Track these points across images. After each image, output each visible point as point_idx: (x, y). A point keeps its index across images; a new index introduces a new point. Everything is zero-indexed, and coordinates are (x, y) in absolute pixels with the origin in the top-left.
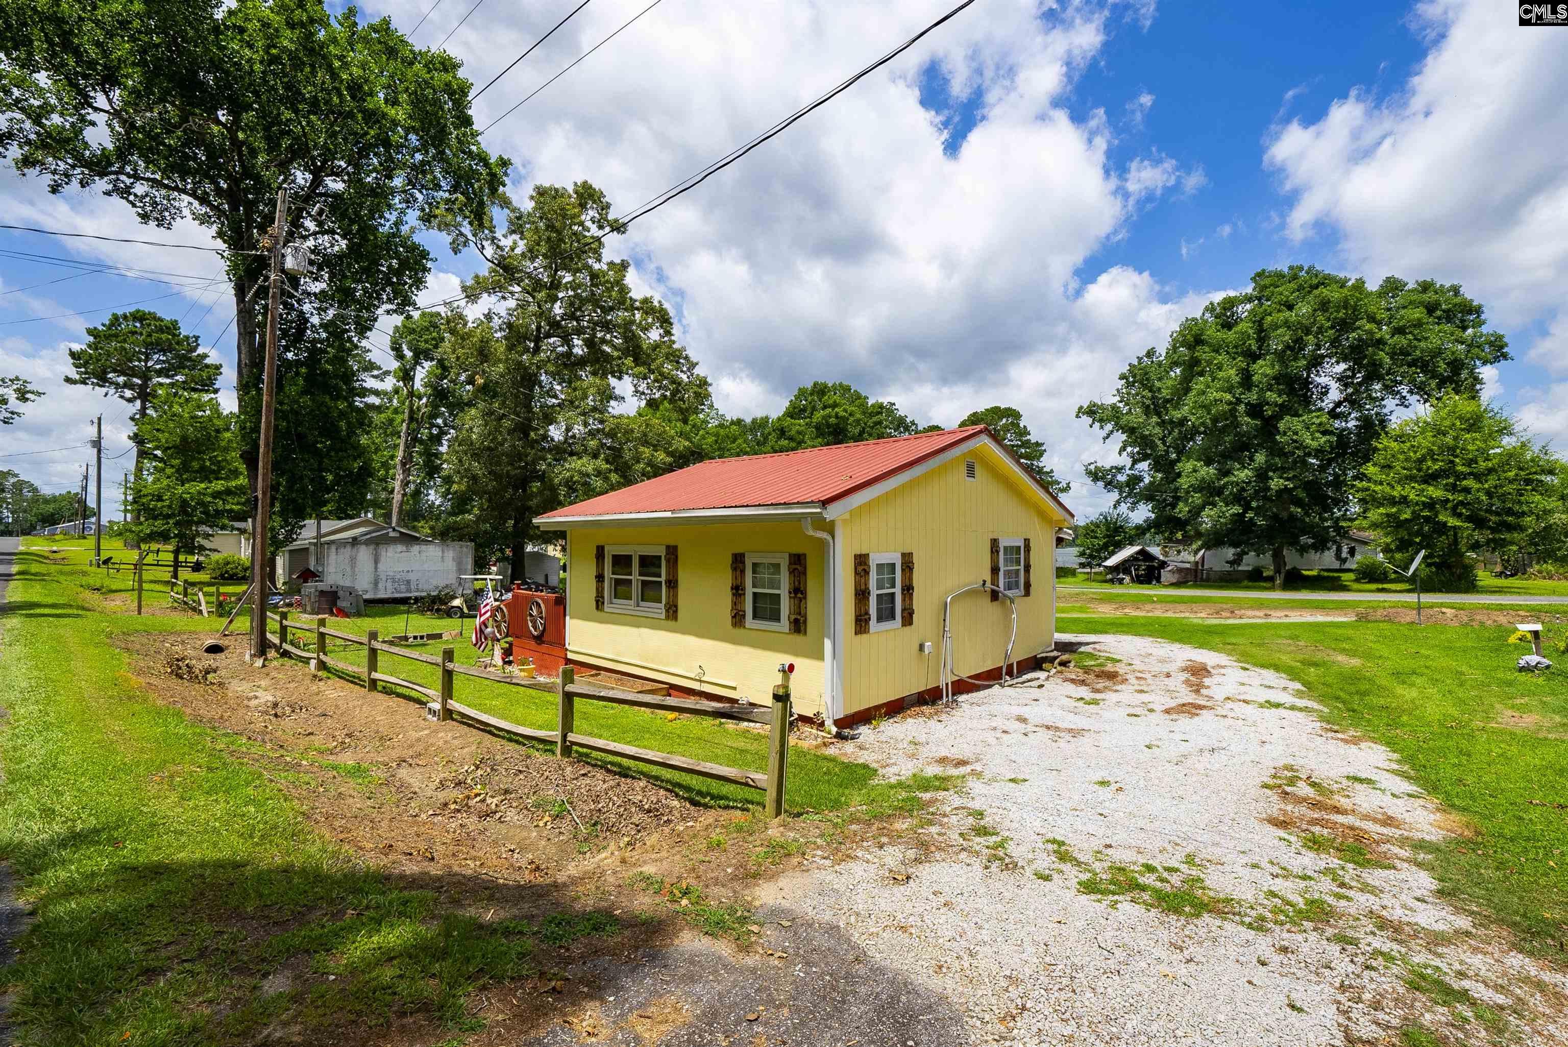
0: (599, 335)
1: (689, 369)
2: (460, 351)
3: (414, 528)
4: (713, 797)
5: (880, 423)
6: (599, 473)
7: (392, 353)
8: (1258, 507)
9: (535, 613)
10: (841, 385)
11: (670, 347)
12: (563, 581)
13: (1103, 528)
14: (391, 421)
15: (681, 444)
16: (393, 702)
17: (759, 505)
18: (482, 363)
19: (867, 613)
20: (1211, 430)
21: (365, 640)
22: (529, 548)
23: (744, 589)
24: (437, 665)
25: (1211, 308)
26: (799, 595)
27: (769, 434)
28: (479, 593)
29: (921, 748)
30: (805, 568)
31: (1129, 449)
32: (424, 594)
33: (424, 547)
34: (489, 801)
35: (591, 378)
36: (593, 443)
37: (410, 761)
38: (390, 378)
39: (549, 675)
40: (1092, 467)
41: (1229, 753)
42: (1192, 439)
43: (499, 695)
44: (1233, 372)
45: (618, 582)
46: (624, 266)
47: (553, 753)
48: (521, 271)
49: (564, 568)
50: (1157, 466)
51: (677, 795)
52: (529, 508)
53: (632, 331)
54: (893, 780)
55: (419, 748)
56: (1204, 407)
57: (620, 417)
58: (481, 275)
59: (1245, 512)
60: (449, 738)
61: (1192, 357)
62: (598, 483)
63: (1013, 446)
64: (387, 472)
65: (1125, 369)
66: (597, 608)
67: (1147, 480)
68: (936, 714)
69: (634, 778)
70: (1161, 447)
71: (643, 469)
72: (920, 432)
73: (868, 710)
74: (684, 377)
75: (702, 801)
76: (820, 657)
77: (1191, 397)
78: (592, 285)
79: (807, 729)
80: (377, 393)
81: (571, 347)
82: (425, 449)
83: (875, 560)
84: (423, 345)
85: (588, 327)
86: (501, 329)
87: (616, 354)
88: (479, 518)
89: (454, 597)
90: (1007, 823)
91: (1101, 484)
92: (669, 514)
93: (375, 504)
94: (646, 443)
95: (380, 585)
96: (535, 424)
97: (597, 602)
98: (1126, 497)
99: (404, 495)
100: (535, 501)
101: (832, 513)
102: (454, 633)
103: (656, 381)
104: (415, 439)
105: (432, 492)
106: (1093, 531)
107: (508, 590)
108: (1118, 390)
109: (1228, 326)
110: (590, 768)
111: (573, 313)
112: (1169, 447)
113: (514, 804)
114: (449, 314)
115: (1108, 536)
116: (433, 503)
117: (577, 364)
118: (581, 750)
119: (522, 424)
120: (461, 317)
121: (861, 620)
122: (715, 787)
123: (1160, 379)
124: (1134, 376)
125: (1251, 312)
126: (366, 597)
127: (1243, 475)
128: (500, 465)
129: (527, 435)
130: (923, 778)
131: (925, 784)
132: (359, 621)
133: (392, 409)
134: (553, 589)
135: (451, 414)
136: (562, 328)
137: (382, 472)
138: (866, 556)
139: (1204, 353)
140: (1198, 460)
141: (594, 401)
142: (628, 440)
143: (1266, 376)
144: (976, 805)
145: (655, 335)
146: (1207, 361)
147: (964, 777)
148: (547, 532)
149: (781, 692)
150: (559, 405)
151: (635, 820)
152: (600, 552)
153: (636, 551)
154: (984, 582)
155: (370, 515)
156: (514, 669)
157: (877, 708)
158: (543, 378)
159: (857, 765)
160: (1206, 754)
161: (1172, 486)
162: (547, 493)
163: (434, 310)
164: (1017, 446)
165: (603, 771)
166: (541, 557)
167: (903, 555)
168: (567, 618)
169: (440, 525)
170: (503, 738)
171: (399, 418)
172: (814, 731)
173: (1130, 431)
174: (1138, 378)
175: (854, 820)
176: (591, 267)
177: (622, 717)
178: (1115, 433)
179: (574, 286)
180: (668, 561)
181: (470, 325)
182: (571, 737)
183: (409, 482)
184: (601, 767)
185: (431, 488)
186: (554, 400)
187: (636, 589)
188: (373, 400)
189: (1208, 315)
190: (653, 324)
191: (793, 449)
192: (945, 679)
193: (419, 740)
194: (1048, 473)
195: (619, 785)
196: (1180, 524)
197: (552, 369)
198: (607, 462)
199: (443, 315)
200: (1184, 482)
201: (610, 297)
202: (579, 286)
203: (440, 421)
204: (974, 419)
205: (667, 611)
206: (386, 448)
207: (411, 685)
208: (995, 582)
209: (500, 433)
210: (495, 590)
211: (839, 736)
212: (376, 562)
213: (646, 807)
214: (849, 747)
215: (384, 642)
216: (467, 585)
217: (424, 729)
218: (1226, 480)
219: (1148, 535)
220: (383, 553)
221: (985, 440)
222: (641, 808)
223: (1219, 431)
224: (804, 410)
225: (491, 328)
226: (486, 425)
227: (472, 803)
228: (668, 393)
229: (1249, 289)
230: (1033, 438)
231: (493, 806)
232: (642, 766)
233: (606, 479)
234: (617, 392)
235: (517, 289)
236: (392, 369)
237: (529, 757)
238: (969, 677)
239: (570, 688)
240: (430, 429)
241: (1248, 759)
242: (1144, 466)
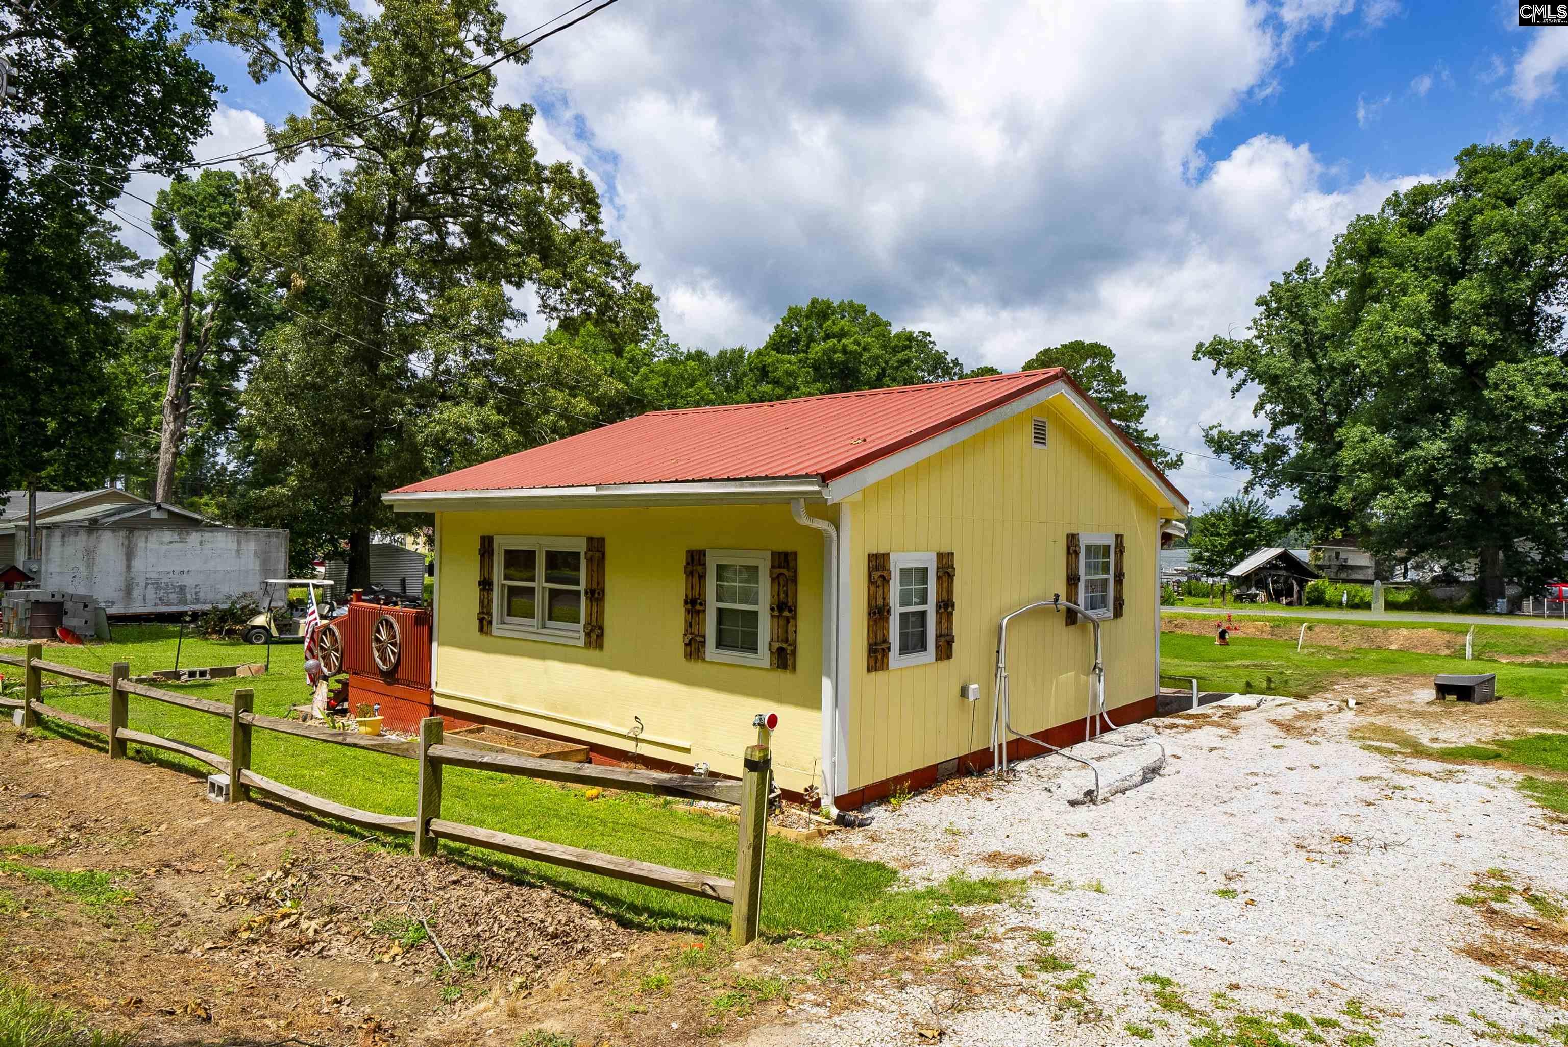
0: (487, 218)
1: (624, 275)
2: (267, 235)
3: (193, 506)
4: (652, 914)
5: (908, 362)
6: (486, 427)
7: (155, 233)
8: (1454, 494)
9: (384, 636)
10: (851, 304)
11: (596, 240)
12: (429, 589)
13: (1229, 522)
14: (154, 340)
15: (612, 387)
16: (152, 773)
17: (729, 479)
18: (302, 254)
19: (885, 640)
20: (1387, 380)
21: (108, 677)
22: (376, 539)
23: (703, 604)
24: (227, 716)
25: (1394, 202)
26: (786, 613)
27: (745, 374)
28: (298, 607)
29: (961, 840)
30: (795, 572)
31: (1269, 407)
32: (208, 607)
33: (207, 536)
34: (304, 924)
35: (474, 284)
36: (477, 383)
37: (179, 865)
38: (153, 272)
39: (405, 731)
40: (1215, 433)
41: (1409, 851)
42: (1360, 393)
43: (325, 762)
44: (1422, 297)
45: (513, 591)
46: (526, 114)
47: (409, 849)
48: (365, 114)
49: (430, 570)
50: (1307, 433)
51: (598, 912)
52: (375, 479)
53: (537, 214)
54: (920, 887)
55: (194, 844)
56: (1380, 346)
57: (520, 343)
58: (299, 116)
59: (1435, 500)
60: (242, 828)
61: (1364, 274)
62: (483, 442)
63: (1101, 400)
64: (148, 420)
65: (1266, 290)
66: (481, 630)
67: (1294, 452)
68: (984, 789)
69: (532, 886)
70: (1315, 404)
71: (554, 423)
72: (967, 376)
73: (884, 783)
74: (618, 286)
75: (636, 919)
76: (816, 704)
77: (1359, 335)
78: (475, 142)
79: (794, 811)
80: (130, 295)
81: (443, 235)
82: (211, 384)
83: (899, 561)
84: (207, 223)
85: (470, 206)
86: (333, 203)
87: (513, 248)
88: (297, 494)
89: (256, 613)
90: (1086, 952)
91: (1226, 457)
92: (591, 491)
93: (129, 468)
94: (559, 384)
95: (136, 593)
96: (386, 350)
97: (481, 620)
98: (1263, 477)
99: (177, 455)
100: (387, 468)
101: (835, 492)
102: (254, 667)
103: (574, 291)
104: (195, 370)
105: (222, 451)
106: (1213, 525)
107: (343, 602)
108: (1255, 321)
109: (1418, 228)
110: (465, 872)
111: (447, 183)
112: (1326, 404)
113: (345, 929)
114: (249, 175)
115: (1236, 533)
116: (224, 468)
117: (453, 262)
118: (451, 844)
119: (368, 350)
120: (268, 181)
121: (876, 651)
122: (656, 898)
123: (1316, 306)
124: (1279, 300)
125: (1453, 207)
126: (112, 611)
127: (1435, 447)
128: (332, 412)
129: (374, 367)
130: (964, 884)
131: (968, 894)
132: (99, 649)
133: (155, 320)
134: (414, 601)
135: (253, 332)
136: (429, 205)
137: (140, 419)
138: (885, 557)
139: (1380, 269)
140: (1368, 424)
141: (479, 318)
142: (531, 379)
143: (1471, 303)
144: (1042, 924)
145: (573, 221)
146: (1384, 280)
147: (1024, 882)
148: (406, 515)
149: (757, 756)
150: (425, 323)
151: (533, 950)
152: (486, 548)
153: (541, 545)
154: (1057, 597)
155: (119, 485)
156: (351, 723)
157: (898, 780)
158: (399, 281)
159: (867, 864)
160: (1376, 851)
161: (1330, 462)
162: (406, 456)
163: (225, 167)
164: (1107, 399)
165: (485, 876)
166: (395, 553)
167: (940, 556)
168: (435, 645)
169: (234, 504)
170: (330, 827)
171: (167, 336)
172: (805, 814)
173: (1271, 380)
174: (1284, 302)
175: (862, 947)
176: (474, 113)
177: (518, 793)
178: (1249, 384)
179: (447, 141)
180: (590, 560)
181: (283, 194)
182: (437, 825)
183: (184, 435)
184: (483, 870)
185: (221, 445)
186: (417, 316)
187: (540, 602)
188: (123, 305)
189: (1389, 212)
190: (571, 204)
191: (778, 398)
192: (998, 738)
193: (193, 832)
194: (1151, 440)
195: (509, 896)
196: (1339, 516)
197: (414, 267)
198: (499, 411)
199: (239, 177)
200: (1347, 456)
201: (504, 161)
202: (456, 142)
203: (235, 342)
204: (1046, 358)
205: (588, 635)
206: (146, 381)
207: (182, 748)
208: (1072, 596)
209: (332, 362)
210: (321, 601)
211: (842, 821)
212: (129, 555)
213: (551, 929)
214: (856, 838)
215: (140, 681)
216: (277, 595)
217: (202, 816)
218: (1409, 454)
219: (1293, 533)
220: (141, 544)
221: (1061, 392)
222: (542, 932)
223: (1400, 382)
224: (797, 340)
225: (317, 202)
226: (309, 350)
227: (276, 928)
228: (593, 310)
229: (1451, 175)
230: (1130, 388)
231: (311, 933)
232: (546, 868)
233: (497, 436)
234: (515, 305)
235: (358, 141)
236: (155, 258)
237: (369, 856)
238: (1032, 736)
239: (437, 750)
240: (218, 353)
241: (1437, 860)
242: (1290, 431)
